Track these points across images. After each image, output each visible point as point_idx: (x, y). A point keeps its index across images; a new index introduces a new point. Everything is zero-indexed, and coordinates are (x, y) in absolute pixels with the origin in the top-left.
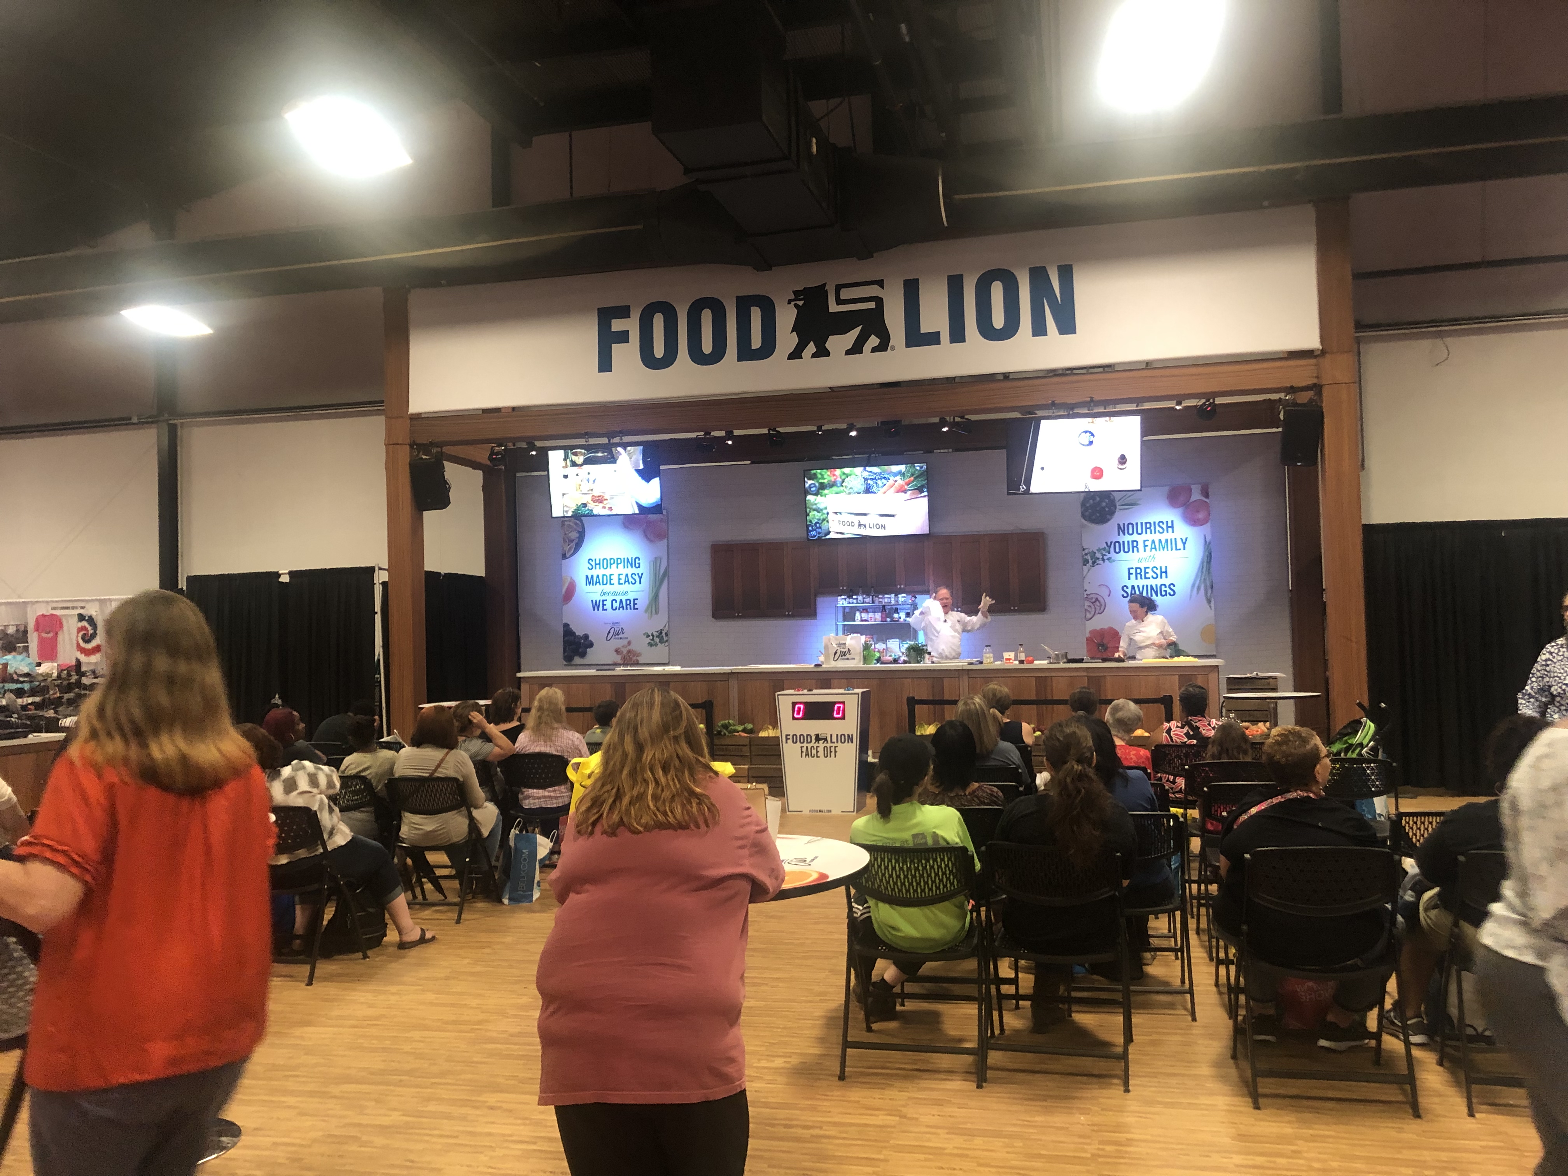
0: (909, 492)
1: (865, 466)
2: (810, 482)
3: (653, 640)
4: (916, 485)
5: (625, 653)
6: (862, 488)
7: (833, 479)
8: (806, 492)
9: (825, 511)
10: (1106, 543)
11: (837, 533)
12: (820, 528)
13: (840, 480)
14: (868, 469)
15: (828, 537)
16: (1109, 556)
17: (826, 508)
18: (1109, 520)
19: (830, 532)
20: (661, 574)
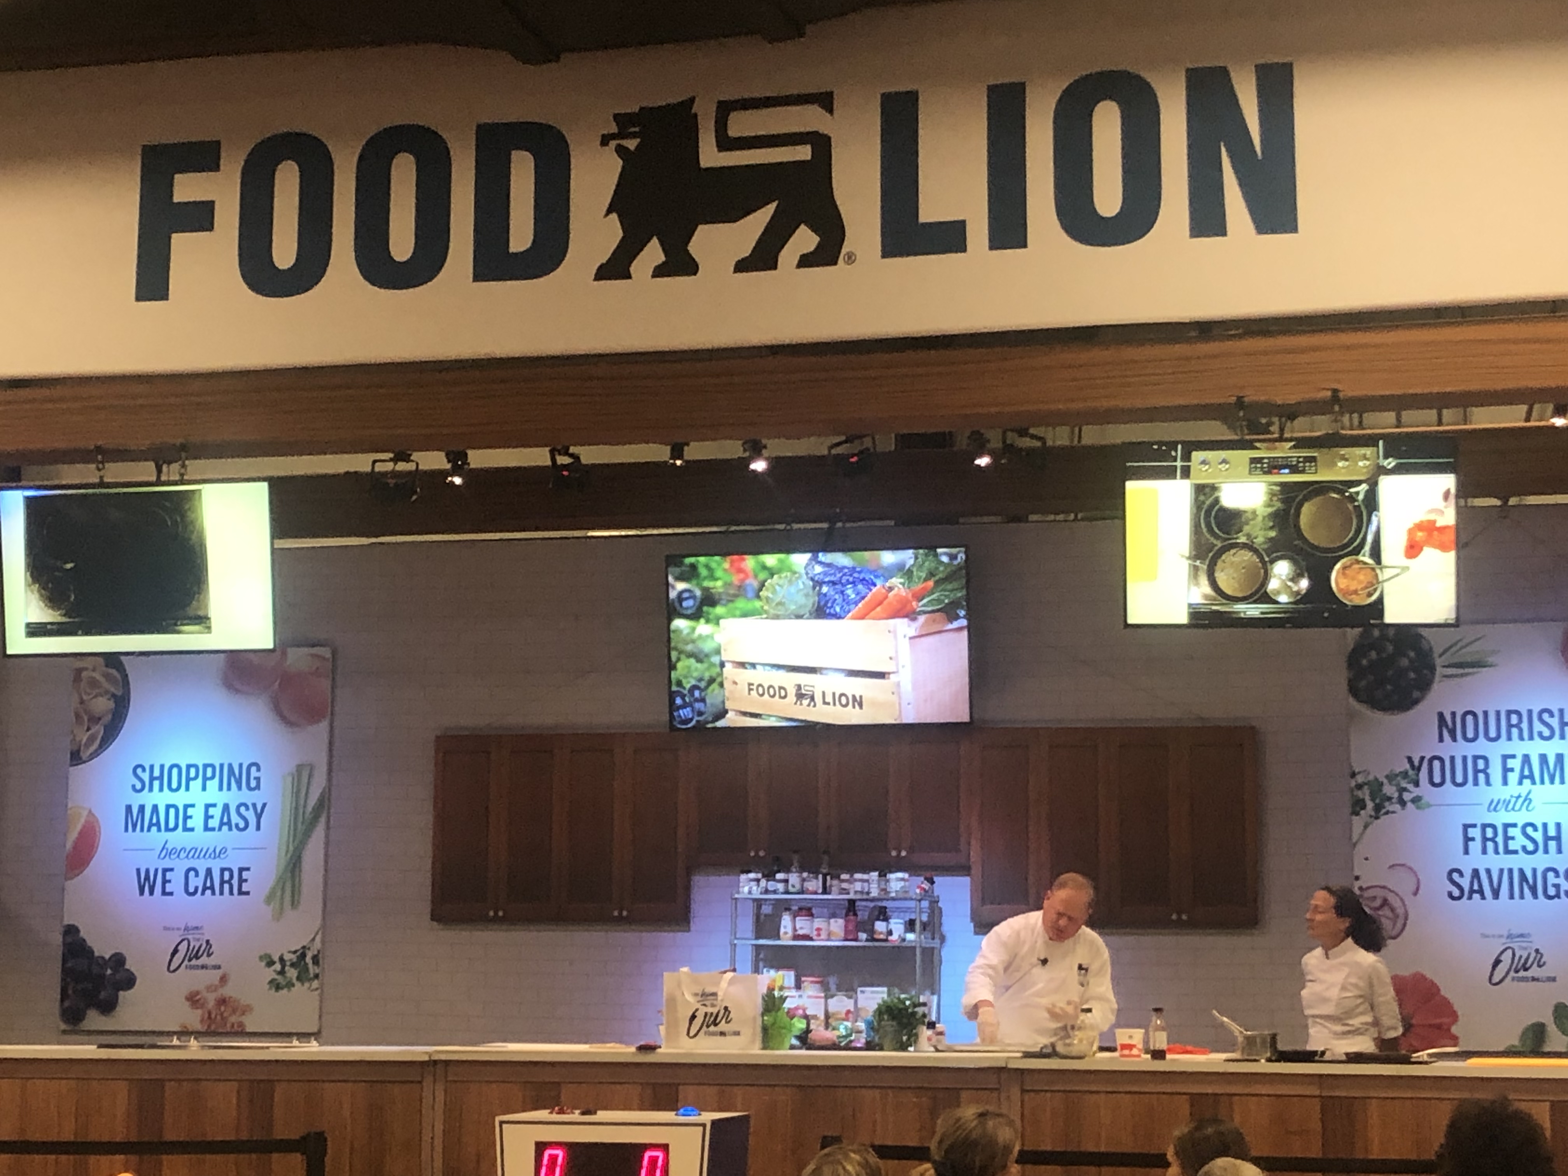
0: (922, 619)
1: (815, 551)
2: (681, 586)
3: (282, 972)
4: (939, 601)
5: (211, 1004)
6: (810, 602)
7: (735, 579)
8: (673, 611)
9: (715, 659)
10: (1410, 759)
11: (745, 714)
12: (703, 700)
13: (756, 584)
14: (821, 556)
15: (720, 724)
16: (1416, 792)
17: (718, 652)
18: (1416, 702)
19: (726, 712)
20: (309, 809)
